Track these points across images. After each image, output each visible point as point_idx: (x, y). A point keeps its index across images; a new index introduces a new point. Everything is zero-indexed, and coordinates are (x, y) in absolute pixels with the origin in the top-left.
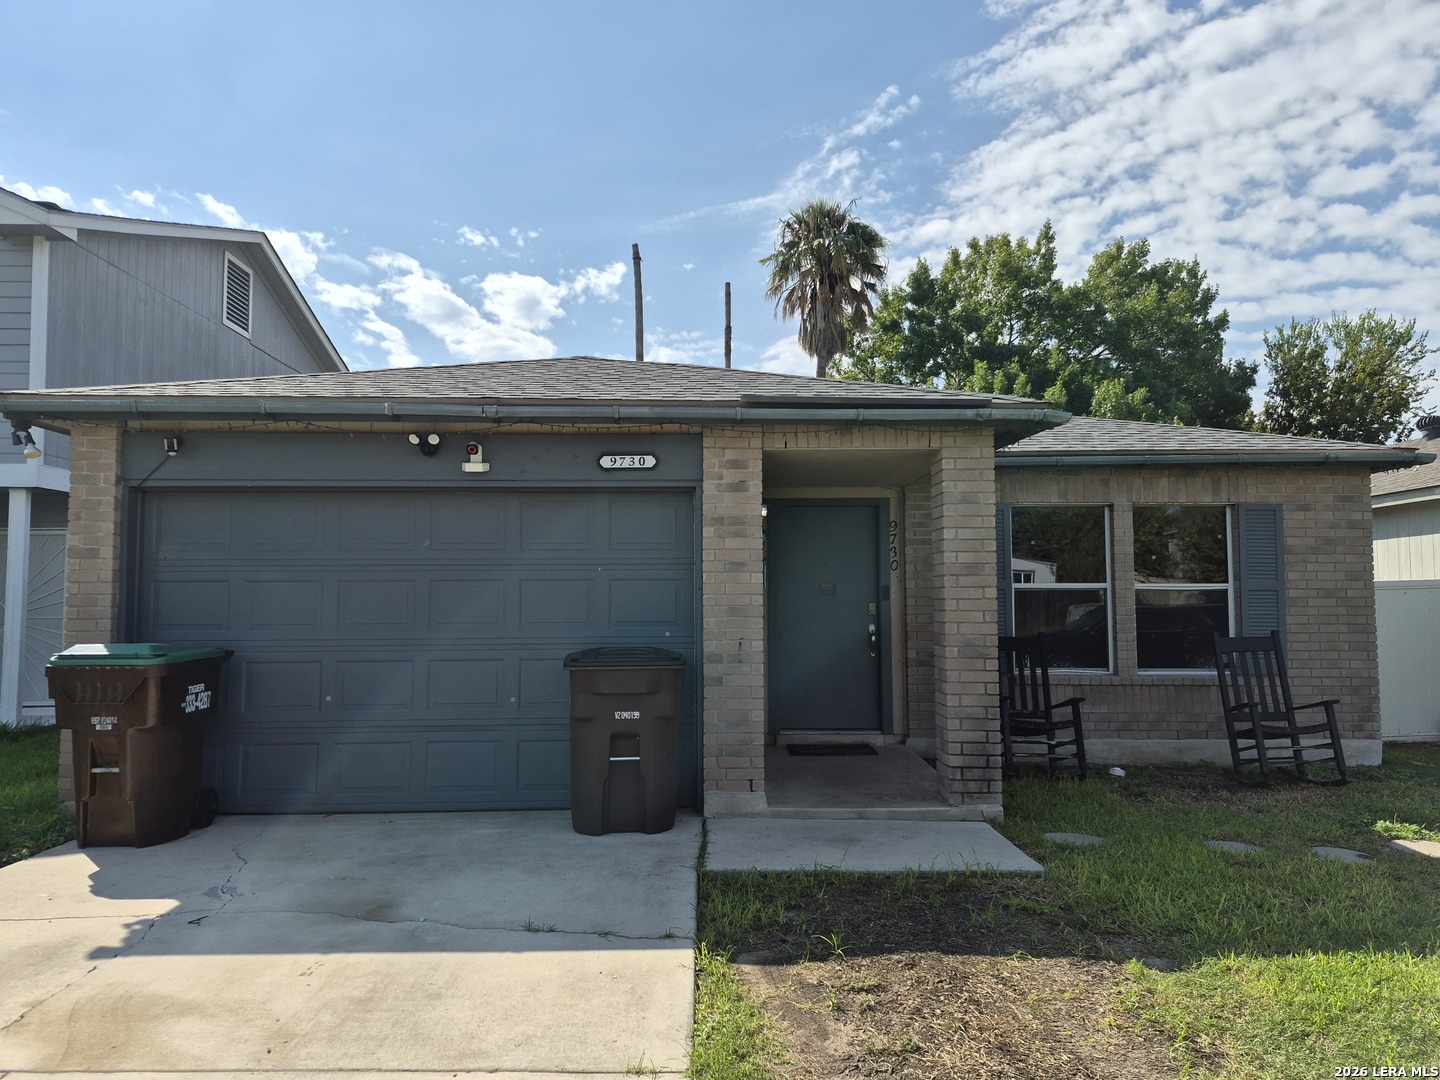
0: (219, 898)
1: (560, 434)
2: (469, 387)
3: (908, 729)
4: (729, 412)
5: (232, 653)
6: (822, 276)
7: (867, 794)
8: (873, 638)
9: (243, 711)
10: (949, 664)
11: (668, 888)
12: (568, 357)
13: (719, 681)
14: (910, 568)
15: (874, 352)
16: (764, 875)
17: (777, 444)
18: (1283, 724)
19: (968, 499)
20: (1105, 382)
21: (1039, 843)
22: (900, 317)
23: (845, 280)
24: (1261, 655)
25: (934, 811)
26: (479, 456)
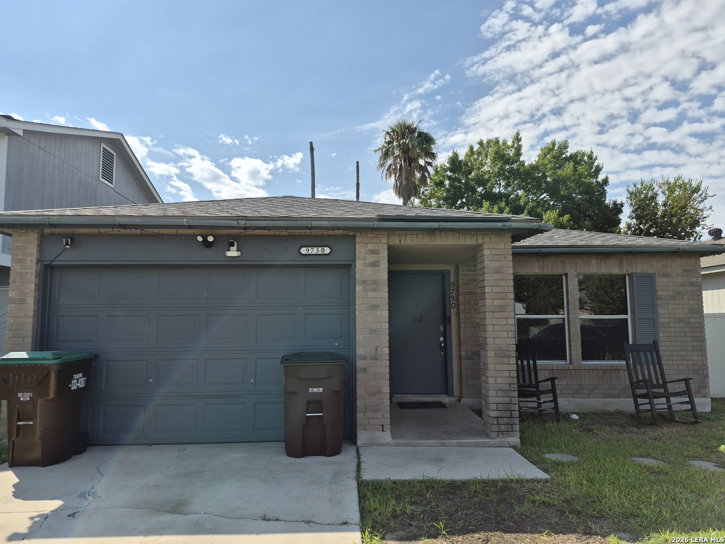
0: (86, 499)
1: (278, 236)
2: (230, 211)
3: (462, 393)
4: (370, 224)
5: (98, 355)
6: (405, 158)
7: (444, 432)
8: (443, 344)
9: (103, 388)
10: (489, 360)
11: (342, 491)
12: (281, 196)
13: (365, 370)
14: (461, 307)
15: (432, 196)
16: (395, 482)
17: (395, 241)
18: (662, 391)
19: (498, 271)
20: (549, 212)
21: (543, 461)
22: (444, 179)
23: (416, 160)
24: (648, 353)
25: (483, 442)
26: (235, 248)
